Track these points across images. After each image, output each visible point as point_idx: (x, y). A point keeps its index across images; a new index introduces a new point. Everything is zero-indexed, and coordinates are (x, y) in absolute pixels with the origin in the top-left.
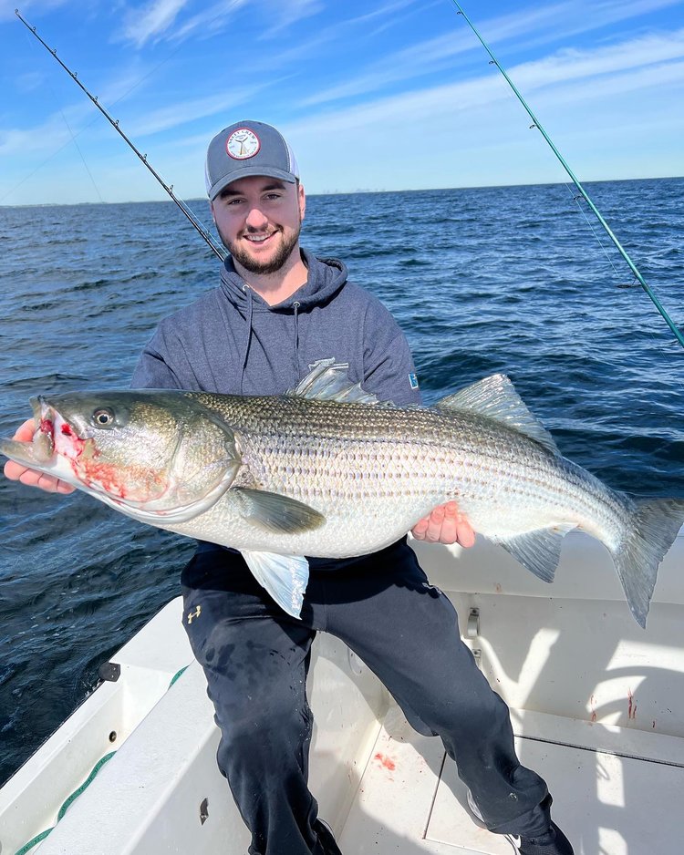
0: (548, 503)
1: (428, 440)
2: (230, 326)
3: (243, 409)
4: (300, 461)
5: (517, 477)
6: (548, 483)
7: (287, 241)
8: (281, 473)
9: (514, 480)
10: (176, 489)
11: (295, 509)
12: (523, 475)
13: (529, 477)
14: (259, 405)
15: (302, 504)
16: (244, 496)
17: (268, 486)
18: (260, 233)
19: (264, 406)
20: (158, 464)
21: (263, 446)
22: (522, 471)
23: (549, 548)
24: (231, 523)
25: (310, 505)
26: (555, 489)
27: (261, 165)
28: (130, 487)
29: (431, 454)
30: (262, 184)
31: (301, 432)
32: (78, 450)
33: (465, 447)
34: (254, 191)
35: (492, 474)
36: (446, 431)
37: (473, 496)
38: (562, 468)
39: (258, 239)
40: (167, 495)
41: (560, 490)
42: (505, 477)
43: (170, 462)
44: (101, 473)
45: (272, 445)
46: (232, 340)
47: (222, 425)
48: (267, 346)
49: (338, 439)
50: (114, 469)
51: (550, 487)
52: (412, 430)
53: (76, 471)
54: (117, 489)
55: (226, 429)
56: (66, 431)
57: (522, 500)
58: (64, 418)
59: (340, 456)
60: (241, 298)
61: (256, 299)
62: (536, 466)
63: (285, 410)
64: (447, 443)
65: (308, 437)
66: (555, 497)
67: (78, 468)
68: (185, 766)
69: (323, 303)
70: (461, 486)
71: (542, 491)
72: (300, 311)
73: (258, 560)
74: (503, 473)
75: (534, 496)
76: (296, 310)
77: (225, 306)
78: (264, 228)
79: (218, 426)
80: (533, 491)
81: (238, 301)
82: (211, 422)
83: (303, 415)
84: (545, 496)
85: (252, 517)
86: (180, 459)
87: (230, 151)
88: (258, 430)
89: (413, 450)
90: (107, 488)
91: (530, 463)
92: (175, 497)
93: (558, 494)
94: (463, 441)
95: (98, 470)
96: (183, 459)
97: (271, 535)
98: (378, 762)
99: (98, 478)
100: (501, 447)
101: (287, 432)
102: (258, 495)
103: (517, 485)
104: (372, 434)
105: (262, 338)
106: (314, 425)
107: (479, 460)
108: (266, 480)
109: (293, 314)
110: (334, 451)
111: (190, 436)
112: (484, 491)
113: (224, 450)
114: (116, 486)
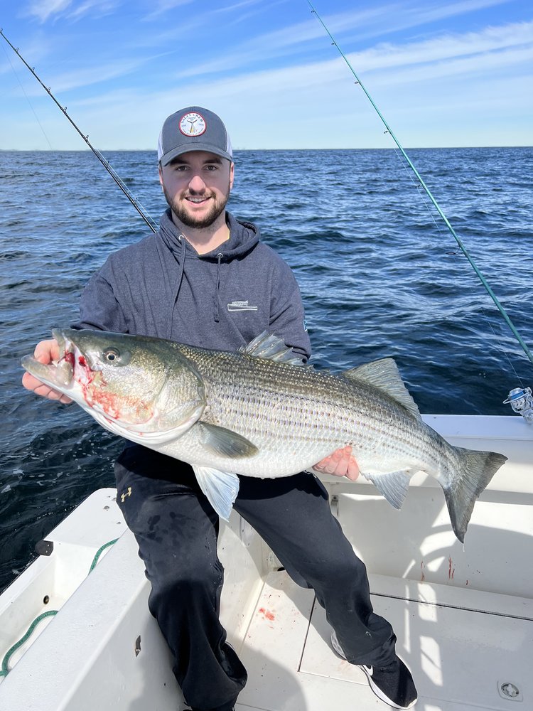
0: (408, 456)
1: (338, 403)
2: (165, 266)
3: (211, 361)
4: (248, 407)
5: (392, 436)
6: (411, 442)
7: (218, 206)
8: (233, 414)
9: (390, 439)
10: (157, 418)
11: (238, 441)
12: (396, 435)
13: (400, 437)
14: (222, 359)
15: (244, 438)
16: (205, 429)
17: (221, 423)
18: (198, 196)
19: (225, 360)
20: (147, 398)
21: (223, 393)
22: (396, 432)
23: (403, 485)
24: (191, 447)
25: (250, 440)
26: (414, 446)
27: (206, 143)
28: (124, 412)
29: (339, 414)
30: (205, 158)
31: (251, 385)
32: (89, 379)
33: (362, 411)
34: (198, 162)
35: (376, 433)
36: (351, 397)
37: (361, 447)
38: (421, 431)
39: (196, 200)
40: (150, 422)
41: (417, 447)
42: (384, 436)
43: (156, 397)
44: (104, 399)
45: (229, 393)
46: (167, 278)
47: (196, 374)
48: (194, 285)
49: (276, 393)
50: (115, 397)
51: (412, 445)
52: (328, 393)
53: (85, 395)
54: (114, 412)
55: (199, 376)
56: (82, 363)
57: (392, 453)
58: (81, 351)
59: (276, 406)
60: (176, 245)
61: (189, 248)
62: (405, 429)
63: (239, 365)
64: (350, 406)
65: (255, 389)
66: (413, 452)
67: (87, 393)
68: (125, 609)
69: (241, 257)
70: (356, 440)
71: (406, 447)
72: (222, 261)
73: (204, 474)
74: (384, 433)
75: (401, 450)
76: (219, 259)
77: (162, 249)
78: (202, 193)
79: (194, 374)
80: (401, 447)
81: (174, 248)
82: (189, 370)
83: (252, 370)
84: (407, 451)
85: (207, 444)
86: (164, 396)
87: (182, 128)
88: (220, 380)
89: (327, 409)
90: (106, 410)
91: (401, 427)
92: (156, 423)
93: (415, 450)
94: (361, 406)
95: (102, 396)
96: (166, 396)
97: (218, 458)
98: (262, 615)
99: (101, 402)
100: (384, 413)
101: (241, 384)
102: (215, 429)
103: (391, 442)
104: (301, 393)
105: (191, 279)
106: (260, 380)
107: (370, 422)
108: (221, 418)
109: (217, 263)
110: (273, 402)
111: (173, 379)
112: (369, 445)
113: (196, 393)
114: (113, 410)
